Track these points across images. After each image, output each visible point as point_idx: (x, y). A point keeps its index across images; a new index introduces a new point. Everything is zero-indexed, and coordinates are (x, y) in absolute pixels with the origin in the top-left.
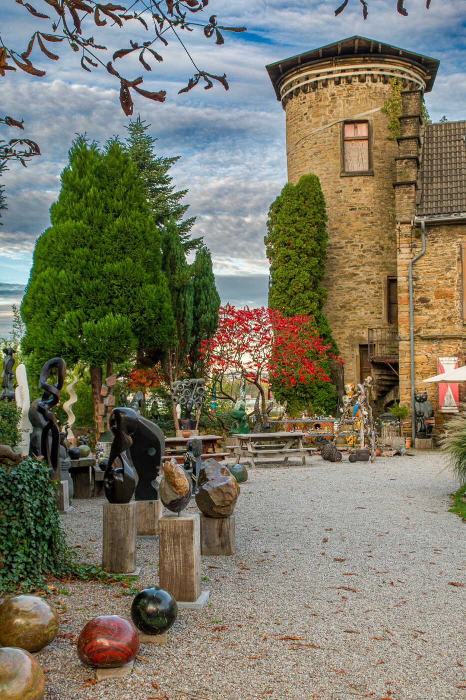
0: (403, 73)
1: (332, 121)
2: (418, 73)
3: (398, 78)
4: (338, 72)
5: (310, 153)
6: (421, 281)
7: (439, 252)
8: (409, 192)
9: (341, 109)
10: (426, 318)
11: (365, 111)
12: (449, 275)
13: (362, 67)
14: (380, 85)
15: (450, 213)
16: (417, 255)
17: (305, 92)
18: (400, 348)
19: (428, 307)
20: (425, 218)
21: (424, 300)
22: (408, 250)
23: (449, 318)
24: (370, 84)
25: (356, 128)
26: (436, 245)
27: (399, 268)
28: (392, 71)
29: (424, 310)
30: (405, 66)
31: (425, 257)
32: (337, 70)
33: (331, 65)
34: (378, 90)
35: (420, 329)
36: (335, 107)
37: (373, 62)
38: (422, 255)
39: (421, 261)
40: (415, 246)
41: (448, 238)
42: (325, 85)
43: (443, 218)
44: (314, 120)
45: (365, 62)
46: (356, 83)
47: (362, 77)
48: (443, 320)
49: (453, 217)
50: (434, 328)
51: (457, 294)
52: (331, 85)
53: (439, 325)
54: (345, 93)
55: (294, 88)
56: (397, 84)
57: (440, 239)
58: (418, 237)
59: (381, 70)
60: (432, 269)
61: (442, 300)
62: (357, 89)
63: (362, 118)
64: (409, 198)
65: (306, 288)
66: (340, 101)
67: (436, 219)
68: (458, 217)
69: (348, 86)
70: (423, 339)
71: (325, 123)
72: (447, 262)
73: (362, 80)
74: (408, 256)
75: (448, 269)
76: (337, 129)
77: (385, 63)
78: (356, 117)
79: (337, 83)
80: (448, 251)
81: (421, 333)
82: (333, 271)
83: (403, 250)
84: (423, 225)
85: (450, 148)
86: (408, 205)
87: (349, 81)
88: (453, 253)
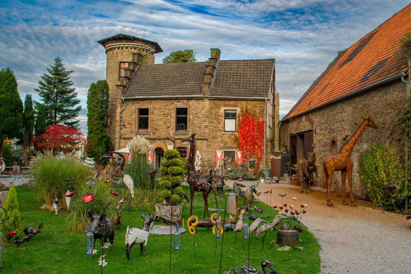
0: (142, 46)
1: (117, 61)
2: (150, 46)
3: (140, 48)
4: (118, 45)
5: (110, 72)
6: (123, 119)
7: (129, 109)
8: (120, 88)
9: (119, 57)
10: (124, 131)
11: (127, 59)
12: (132, 117)
13: (126, 44)
14: (133, 50)
15: (132, 96)
16: (123, 110)
17: (110, 51)
18: (116, 141)
19: (125, 128)
20: (125, 97)
21: (124, 125)
22: (120, 108)
23: (131, 132)
24: (129, 49)
25: (125, 64)
26: (129, 107)
27: (117, 114)
28: (138, 45)
29: (124, 129)
30: (143, 44)
31: (125, 111)
32: (118, 44)
33: (116, 42)
34: (132, 52)
35: (122, 136)
36: (117, 57)
37: (130, 42)
38: (124, 110)
39: (124, 112)
40: (122, 107)
41: (132, 104)
42: (115, 48)
43: (130, 98)
44: (111, 61)
45: (127, 42)
46: (125, 49)
47: (131, 47)
48: (130, 132)
49: (133, 98)
50: (127, 135)
51: (134, 124)
52: (117, 49)
53: (128, 134)
54: (121, 52)
56: (140, 50)
57: (130, 105)
58: (123, 104)
59: (133, 45)
60: (127, 115)
61: (130, 126)
62: (125, 51)
63: (126, 61)
64: (121, 90)
66: (119, 55)
67: (128, 98)
68: (134, 98)
69: (122, 50)
70: (123, 138)
71: (114, 62)
72: (132, 112)
73: (127, 48)
74: (120, 110)
75: (132, 115)
76: (118, 64)
77: (135, 43)
78: (124, 61)
79: (119, 48)
80: (132, 109)
81: (123, 137)
82: (114, 114)
83: (119, 108)
84: (123, 100)
85: (144, 73)
86: (120, 93)
87: (122, 48)
88: (134, 110)
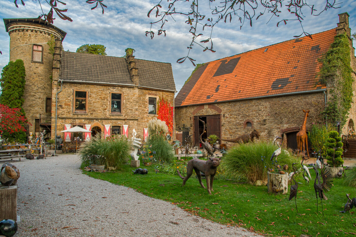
0: (55, 34)
1: (29, 43)
2: (60, 35)
3: (53, 35)
4: (32, 28)
5: (20, 52)
6: (60, 100)
7: (66, 91)
8: (57, 71)
9: (33, 40)
10: (61, 111)
11: (41, 42)
12: (69, 98)
13: (42, 29)
14: (47, 35)
15: (70, 80)
16: (59, 91)
17: (19, 31)
18: (52, 121)
19: (62, 108)
20: (62, 80)
21: (61, 106)
22: (56, 89)
23: (69, 112)
24: (44, 34)
25: (38, 47)
26: (65, 89)
27: (53, 95)
28: (51, 32)
29: (61, 109)
30: (56, 32)
31: (62, 92)
32: (32, 27)
33: (30, 25)
34: (46, 37)
35: (59, 115)
36: (31, 39)
37: (45, 28)
38: (61, 92)
39: (60, 93)
40: (59, 88)
41: (69, 87)
42: (27, 31)
43: (68, 81)
44: (22, 41)
45: (42, 27)
46: (39, 33)
47: (41, 32)
48: (67, 112)
49: (71, 81)
50: (64, 115)
51: (71, 105)
52: (30, 31)
53: (66, 114)
54: (34, 35)
55: (14, 29)
57: (67, 87)
58: (60, 85)
59: (48, 31)
60: (64, 96)
61: (67, 106)
62: (39, 35)
63: (40, 45)
64: (57, 73)
65: (16, 98)
66: (32, 37)
67: (66, 81)
68: (73, 81)
69: (36, 33)
70: (60, 118)
71: (26, 43)
72: (69, 94)
74: (56, 91)
75: (69, 97)
76: (31, 46)
77: (49, 29)
78: (38, 44)
79: (32, 31)
80: (69, 91)
81: (59, 116)
82: (26, 93)
83: (54, 89)
84: (62, 82)
85: (70, 60)
86: (57, 75)
87: (36, 32)
88: (71, 92)
